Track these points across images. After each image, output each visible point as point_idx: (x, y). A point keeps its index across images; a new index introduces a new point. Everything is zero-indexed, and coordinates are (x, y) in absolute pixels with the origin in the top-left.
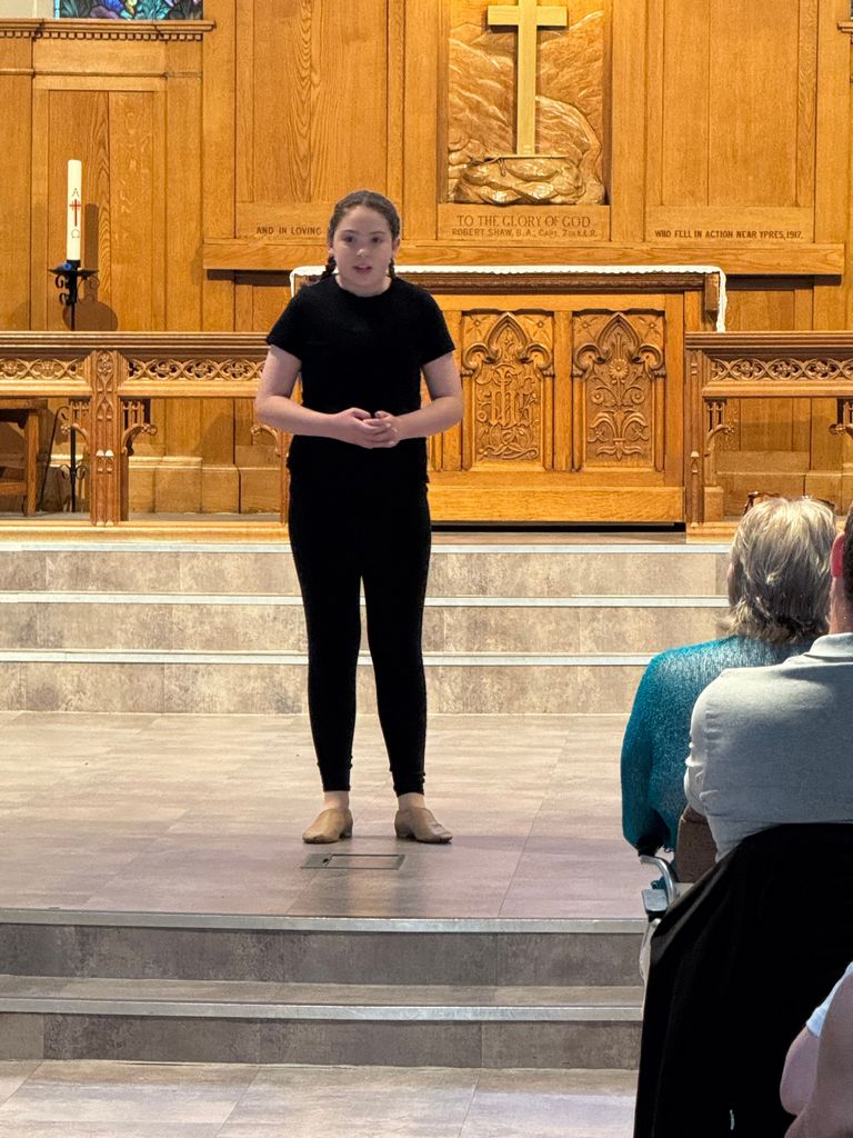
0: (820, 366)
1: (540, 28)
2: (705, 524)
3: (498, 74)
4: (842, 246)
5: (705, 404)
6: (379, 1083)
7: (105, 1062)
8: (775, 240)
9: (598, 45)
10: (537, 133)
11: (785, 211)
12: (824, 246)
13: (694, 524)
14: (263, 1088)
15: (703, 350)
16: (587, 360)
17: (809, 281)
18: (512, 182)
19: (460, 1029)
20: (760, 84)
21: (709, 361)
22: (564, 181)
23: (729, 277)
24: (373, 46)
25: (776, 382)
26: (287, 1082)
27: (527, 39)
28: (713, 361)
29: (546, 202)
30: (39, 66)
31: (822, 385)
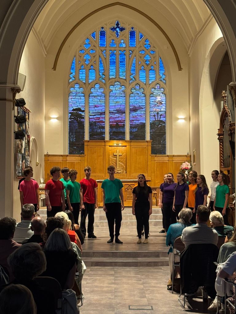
1: (119, 155)
3: (115, 160)
4: (151, 177)
6: (128, 269)
7: (98, 267)
9: (125, 157)
10: (119, 166)
12: (149, 177)
14: (116, 269)
16: (126, 190)
18: (117, 171)
19: (135, 263)
20: (142, 161)
22: (122, 171)
24: (102, 157)
26: (118, 269)
27: (118, 156)
29: (120, 173)
30: (67, 159)
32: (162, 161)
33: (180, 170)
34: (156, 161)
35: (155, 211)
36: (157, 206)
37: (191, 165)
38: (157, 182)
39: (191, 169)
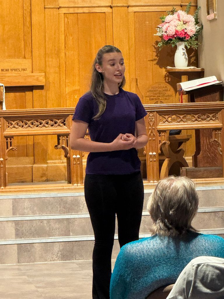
0: (50, 122)
2: (7, 187)
4: (44, 73)
5: (5, 139)
8: (16, 72)
11: (20, 60)
12: (37, 74)
13: (2, 187)
15: (3, 117)
17: (31, 88)
20: (8, 10)
21: (6, 121)
23: (6, 87)
25: (33, 129)
28: (7, 121)
31: (51, 130)
32: (86, 10)
33: (157, 43)
34: (64, 11)
35: (66, 203)
36: (70, 182)
37: (197, 22)
38: (68, 90)
39: (198, 36)
